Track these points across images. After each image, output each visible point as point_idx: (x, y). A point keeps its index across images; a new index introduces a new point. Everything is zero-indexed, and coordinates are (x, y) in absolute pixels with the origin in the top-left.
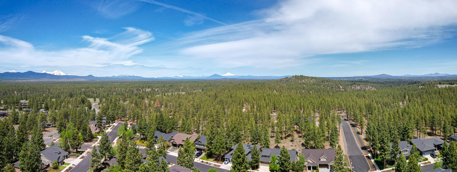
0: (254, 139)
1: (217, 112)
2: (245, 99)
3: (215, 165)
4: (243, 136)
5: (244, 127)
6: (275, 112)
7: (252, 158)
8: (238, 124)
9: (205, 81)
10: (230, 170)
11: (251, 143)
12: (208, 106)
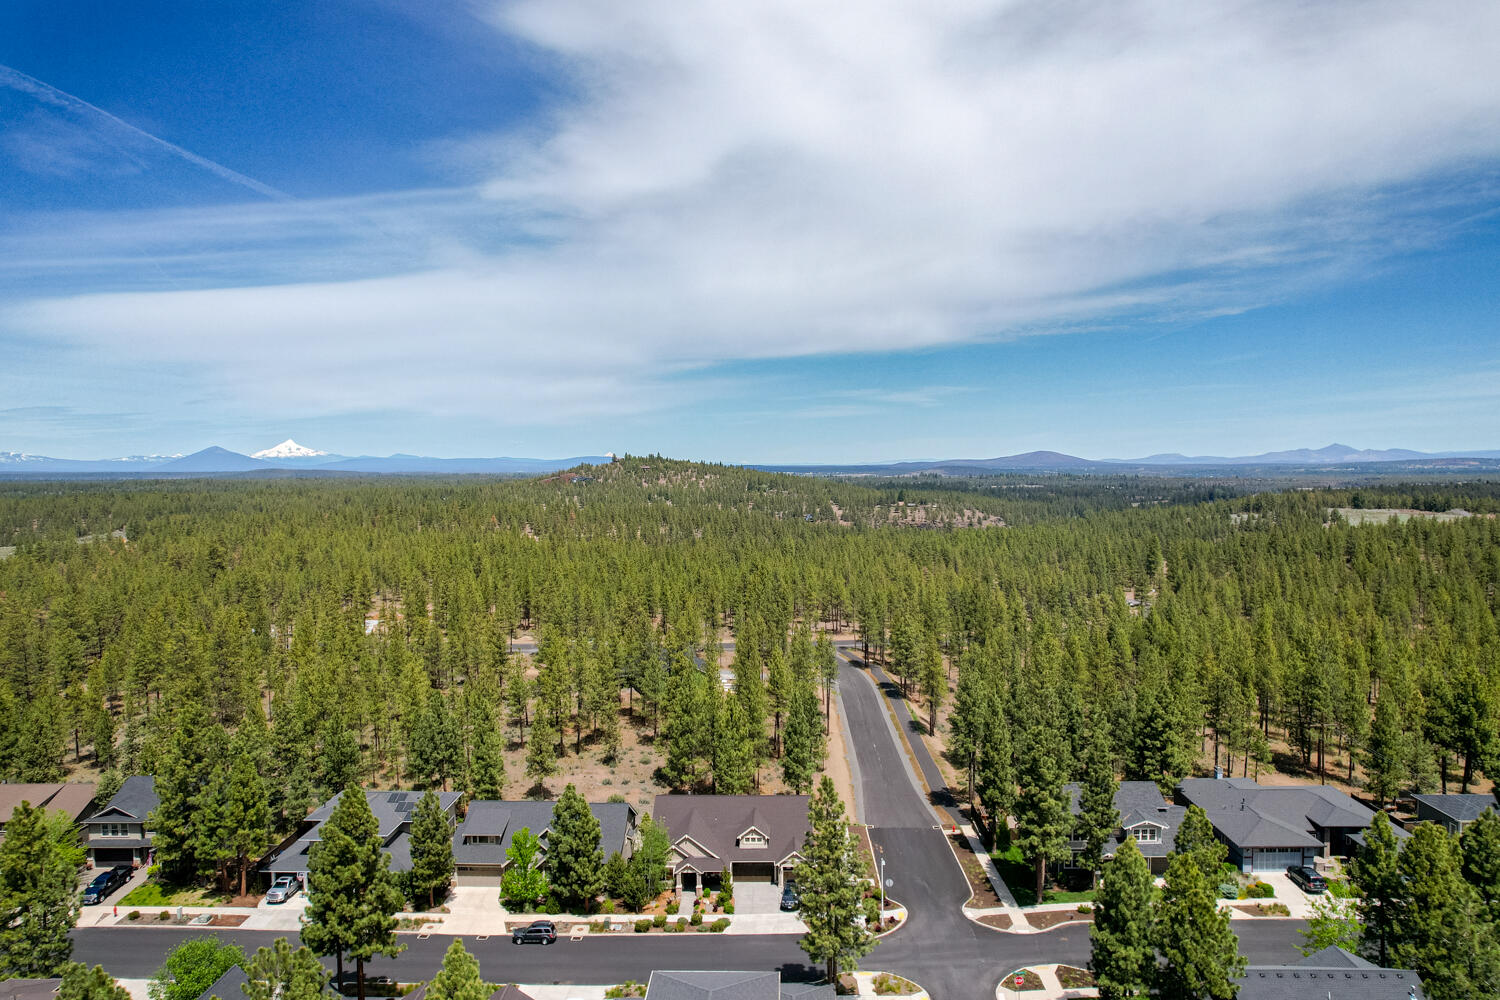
0: (427, 761)
1: (220, 645)
2: (376, 569)
3: (213, 920)
4: (368, 753)
5: (373, 708)
6: (528, 627)
7: (413, 853)
8: (342, 695)
9: (149, 483)
10: (298, 927)
11: (411, 784)
12: (166, 615)
